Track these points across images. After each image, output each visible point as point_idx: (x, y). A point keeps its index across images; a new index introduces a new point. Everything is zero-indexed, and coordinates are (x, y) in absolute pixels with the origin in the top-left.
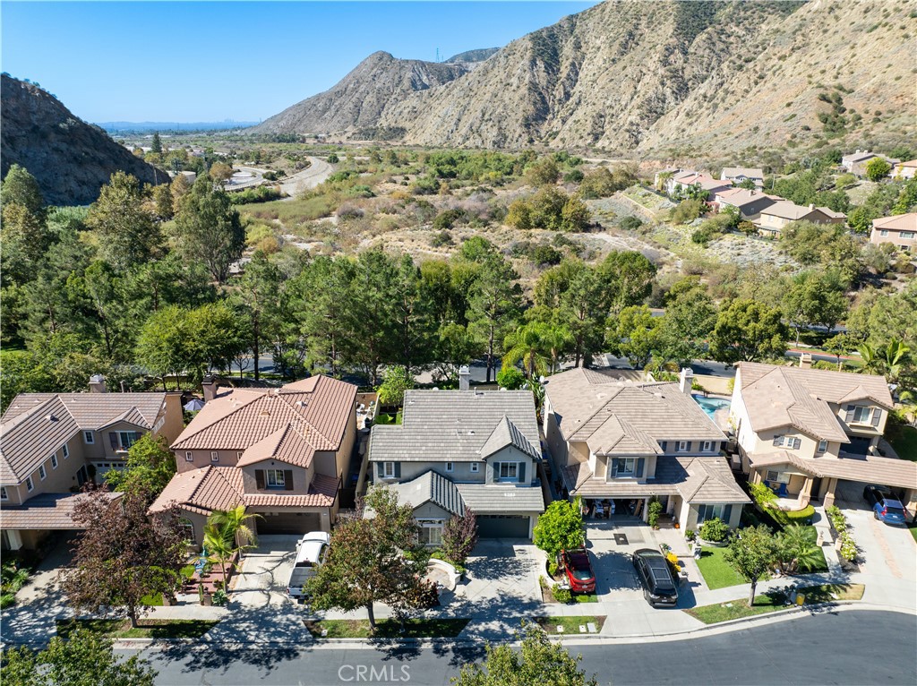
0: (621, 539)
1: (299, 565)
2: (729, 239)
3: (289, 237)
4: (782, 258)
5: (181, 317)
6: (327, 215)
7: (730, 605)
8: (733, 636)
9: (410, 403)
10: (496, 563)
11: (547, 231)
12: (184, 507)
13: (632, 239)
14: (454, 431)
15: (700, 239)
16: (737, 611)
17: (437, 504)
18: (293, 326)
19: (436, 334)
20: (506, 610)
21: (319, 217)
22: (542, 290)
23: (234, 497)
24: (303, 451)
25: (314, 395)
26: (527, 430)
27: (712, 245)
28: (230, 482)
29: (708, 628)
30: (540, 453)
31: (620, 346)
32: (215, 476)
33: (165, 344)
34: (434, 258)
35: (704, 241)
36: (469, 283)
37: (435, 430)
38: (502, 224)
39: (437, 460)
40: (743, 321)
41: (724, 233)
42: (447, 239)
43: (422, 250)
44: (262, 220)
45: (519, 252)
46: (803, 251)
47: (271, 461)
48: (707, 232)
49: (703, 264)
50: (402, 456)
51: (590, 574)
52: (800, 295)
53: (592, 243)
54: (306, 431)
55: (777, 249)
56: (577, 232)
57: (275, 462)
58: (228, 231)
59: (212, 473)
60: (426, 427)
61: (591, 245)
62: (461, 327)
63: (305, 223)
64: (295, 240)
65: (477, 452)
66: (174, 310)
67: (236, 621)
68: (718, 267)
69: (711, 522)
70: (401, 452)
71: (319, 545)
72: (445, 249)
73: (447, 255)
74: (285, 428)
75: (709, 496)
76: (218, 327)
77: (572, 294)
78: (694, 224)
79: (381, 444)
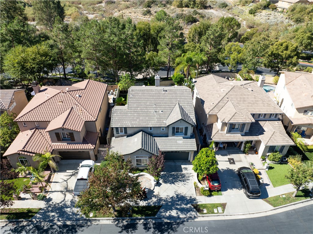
0: (232, 161)
1: (78, 180)
2: (265, 12)
3: (85, 12)
4: (287, 20)
5: (23, 51)
6: (101, 2)
7: (284, 196)
8: (287, 213)
9: (131, 96)
10: (173, 174)
11: (190, 9)
12: (21, 152)
13: (224, 12)
14: (153, 111)
15: (252, 12)
16: (288, 200)
17: (145, 150)
18: (77, 54)
19: (144, 57)
20: (179, 203)
21: (98, 4)
22: (191, 35)
23: (47, 145)
24: (79, 122)
25: (85, 90)
26: (189, 110)
27: (257, 15)
28: (45, 137)
29: (275, 209)
30: (195, 122)
31: (225, 61)
32: (38, 134)
33: (16, 65)
34: (143, 21)
35: (254, 13)
36: (159, 32)
37: (143, 110)
38: (171, 6)
39: (145, 126)
40: (281, 50)
41: (263, 9)
42: (149, 12)
43: (139, 17)
44: (74, 5)
45: (179, 17)
46: (297, 17)
47: (62, 129)
48: (256, 9)
49: (254, 23)
50: (127, 124)
51: (219, 182)
52: (303, 38)
53: (208, 14)
54: (80, 111)
55: (285, 17)
56: (202, 9)
57: (64, 129)
58: (56, 9)
59: (36, 132)
60: (139, 109)
61: (208, 15)
62: (155, 53)
63: (91, 6)
64: (87, 13)
65: (164, 122)
66: (20, 48)
67: (49, 212)
68: (261, 25)
69: (275, 153)
70: (127, 122)
71: (88, 169)
72: (148, 17)
73: (149, 19)
74: (70, 109)
75: (275, 142)
76: (41, 56)
77: (207, 37)
78: (249, 6)
79: (117, 118)
